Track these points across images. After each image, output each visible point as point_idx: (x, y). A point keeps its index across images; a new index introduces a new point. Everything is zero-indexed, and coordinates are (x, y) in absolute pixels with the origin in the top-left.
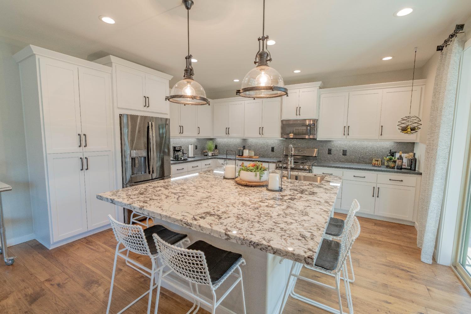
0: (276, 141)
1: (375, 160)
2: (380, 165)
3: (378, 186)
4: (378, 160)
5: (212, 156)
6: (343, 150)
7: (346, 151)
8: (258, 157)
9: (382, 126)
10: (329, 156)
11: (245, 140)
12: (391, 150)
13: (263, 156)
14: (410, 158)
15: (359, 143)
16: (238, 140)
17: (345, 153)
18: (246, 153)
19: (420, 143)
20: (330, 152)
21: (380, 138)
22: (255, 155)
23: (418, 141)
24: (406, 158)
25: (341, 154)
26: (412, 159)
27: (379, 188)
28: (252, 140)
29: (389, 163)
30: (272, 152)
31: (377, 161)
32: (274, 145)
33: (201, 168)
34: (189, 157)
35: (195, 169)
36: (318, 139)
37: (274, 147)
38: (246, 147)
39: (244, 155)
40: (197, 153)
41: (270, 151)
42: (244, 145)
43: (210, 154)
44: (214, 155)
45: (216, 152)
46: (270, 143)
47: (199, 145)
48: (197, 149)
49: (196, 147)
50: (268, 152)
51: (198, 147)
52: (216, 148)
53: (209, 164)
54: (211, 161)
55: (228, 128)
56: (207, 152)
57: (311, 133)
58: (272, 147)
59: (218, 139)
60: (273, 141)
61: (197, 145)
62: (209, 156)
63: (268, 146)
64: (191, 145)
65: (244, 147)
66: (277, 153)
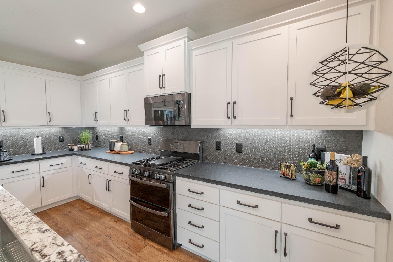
0: (153, 130)
1: (285, 165)
2: (294, 176)
3: (285, 229)
4: (290, 166)
5: (78, 151)
6: (237, 144)
7: (241, 145)
8: (133, 152)
9: (292, 99)
10: (217, 153)
11: (122, 129)
12: (314, 146)
14: (354, 166)
15: (260, 132)
17: (239, 148)
19: (376, 134)
20: (218, 146)
21: (289, 123)
23: (371, 127)
24: (345, 164)
25: (234, 150)
26: (359, 171)
27: (286, 235)
29: (310, 174)
30: (150, 146)
31: (288, 167)
32: (151, 136)
33: (40, 171)
34: (33, 155)
35: (19, 175)
36: (192, 127)
37: (151, 138)
38: (123, 137)
39: (115, 150)
40: (63, 146)
41: (147, 143)
42: (122, 136)
43: (75, 148)
44: (81, 149)
45: (88, 145)
46: (147, 133)
47: (67, 136)
48: (63, 141)
49: (61, 139)
50: (145, 144)
51: (64, 138)
52: (97, 139)
53: (62, 164)
54: (67, 159)
55: (95, 113)
56: (73, 146)
57: (180, 117)
58: (149, 138)
59: (99, 128)
60: (150, 130)
61: (64, 136)
62: (74, 150)
63: (144, 136)
64: (38, 137)
65: (122, 137)
66: (155, 147)
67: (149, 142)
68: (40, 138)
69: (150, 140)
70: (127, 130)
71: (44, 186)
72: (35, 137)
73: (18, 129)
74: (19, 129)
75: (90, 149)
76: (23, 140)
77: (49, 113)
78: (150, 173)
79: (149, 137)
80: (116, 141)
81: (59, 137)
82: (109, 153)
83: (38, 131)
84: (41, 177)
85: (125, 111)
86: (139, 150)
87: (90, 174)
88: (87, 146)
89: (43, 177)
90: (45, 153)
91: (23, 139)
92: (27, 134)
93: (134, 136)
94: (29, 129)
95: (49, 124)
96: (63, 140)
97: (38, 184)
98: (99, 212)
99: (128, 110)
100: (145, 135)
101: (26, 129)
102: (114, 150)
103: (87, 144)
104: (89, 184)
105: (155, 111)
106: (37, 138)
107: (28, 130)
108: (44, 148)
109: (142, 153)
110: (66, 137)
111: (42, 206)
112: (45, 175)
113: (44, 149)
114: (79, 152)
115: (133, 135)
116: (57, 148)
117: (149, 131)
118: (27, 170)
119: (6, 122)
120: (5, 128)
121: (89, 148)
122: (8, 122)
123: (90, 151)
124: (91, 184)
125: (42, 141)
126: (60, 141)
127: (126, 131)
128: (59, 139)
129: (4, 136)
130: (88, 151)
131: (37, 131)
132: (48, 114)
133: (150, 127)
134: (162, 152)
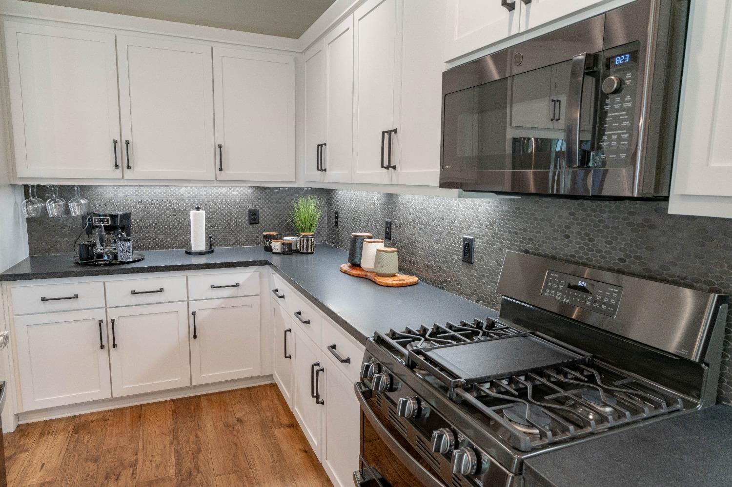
5: (283, 253)
32: (475, 230)
33: (188, 298)
34: (188, 253)
35: (145, 302)
36: (675, 207)
37: (472, 241)
38: (393, 226)
39: (362, 265)
40: (257, 237)
41: (458, 257)
42: (389, 220)
43: (276, 246)
44: (289, 251)
45: (305, 239)
46: (461, 217)
47: (266, 209)
48: (256, 224)
49: (254, 217)
50: (453, 260)
51: (260, 215)
52: (336, 224)
53: (237, 285)
54: (250, 274)
55: (322, 145)
56: (273, 237)
57: (600, 148)
58: (465, 239)
59: (340, 192)
60: (472, 208)
61: (260, 211)
62: (274, 251)
63: (452, 230)
64: (198, 209)
65: (389, 226)
66: (483, 276)
67: (465, 255)
68: (202, 212)
69: (468, 247)
70: (405, 201)
71: (195, 337)
72: (192, 209)
73: (166, 186)
74: (168, 186)
75: (310, 251)
76: (174, 215)
77: (220, 147)
78: (420, 409)
79: (466, 234)
80: (370, 237)
81: (250, 211)
82: (345, 272)
83: (205, 193)
84: (191, 313)
85: (386, 134)
86: (431, 276)
87: (290, 330)
88: (303, 241)
89: (194, 314)
90: (212, 252)
91: (175, 211)
92: (182, 200)
93: (422, 226)
94: (186, 189)
95: (222, 176)
96: (256, 221)
97: (184, 331)
98: (300, 450)
99: (395, 131)
100: (454, 226)
101: (180, 189)
102: (359, 265)
103: (304, 236)
104: (286, 357)
105: (515, 140)
106: (195, 211)
107: (184, 191)
108: (210, 237)
109: (440, 288)
110: (264, 214)
111: (193, 385)
112: (199, 310)
113: (210, 241)
114: (286, 256)
115: (419, 221)
116: (243, 240)
117: (469, 212)
118: (161, 290)
119: (132, 169)
120: (141, 184)
121: (307, 250)
122: (136, 170)
123: (310, 256)
124: (290, 357)
125: (207, 218)
126: (250, 221)
127: (402, 206)
128: (247, 218)
129: (140, 202)
130: (305, 257)
131: (202, 193)
132: (218, 149)
133: (460, 196)
134: (505, 304)
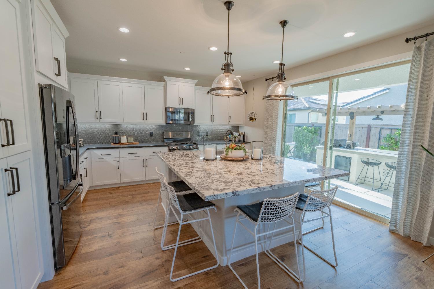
0: (154, 127)
6: (206, 132)
8: (138, 143)
9: (230, 116)
11: (116, 126)
13: (141, 142)
16: (107, 126)
18: (124, 140)
20: (198, 134)
21: (229, 124)
22: (135, 141)
25: (205, 135)
28: (126, 125)
30: (151, 137)
37: (152, 132)
